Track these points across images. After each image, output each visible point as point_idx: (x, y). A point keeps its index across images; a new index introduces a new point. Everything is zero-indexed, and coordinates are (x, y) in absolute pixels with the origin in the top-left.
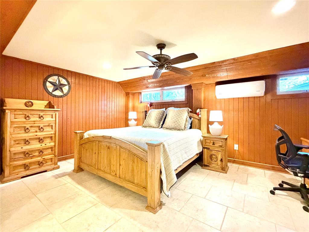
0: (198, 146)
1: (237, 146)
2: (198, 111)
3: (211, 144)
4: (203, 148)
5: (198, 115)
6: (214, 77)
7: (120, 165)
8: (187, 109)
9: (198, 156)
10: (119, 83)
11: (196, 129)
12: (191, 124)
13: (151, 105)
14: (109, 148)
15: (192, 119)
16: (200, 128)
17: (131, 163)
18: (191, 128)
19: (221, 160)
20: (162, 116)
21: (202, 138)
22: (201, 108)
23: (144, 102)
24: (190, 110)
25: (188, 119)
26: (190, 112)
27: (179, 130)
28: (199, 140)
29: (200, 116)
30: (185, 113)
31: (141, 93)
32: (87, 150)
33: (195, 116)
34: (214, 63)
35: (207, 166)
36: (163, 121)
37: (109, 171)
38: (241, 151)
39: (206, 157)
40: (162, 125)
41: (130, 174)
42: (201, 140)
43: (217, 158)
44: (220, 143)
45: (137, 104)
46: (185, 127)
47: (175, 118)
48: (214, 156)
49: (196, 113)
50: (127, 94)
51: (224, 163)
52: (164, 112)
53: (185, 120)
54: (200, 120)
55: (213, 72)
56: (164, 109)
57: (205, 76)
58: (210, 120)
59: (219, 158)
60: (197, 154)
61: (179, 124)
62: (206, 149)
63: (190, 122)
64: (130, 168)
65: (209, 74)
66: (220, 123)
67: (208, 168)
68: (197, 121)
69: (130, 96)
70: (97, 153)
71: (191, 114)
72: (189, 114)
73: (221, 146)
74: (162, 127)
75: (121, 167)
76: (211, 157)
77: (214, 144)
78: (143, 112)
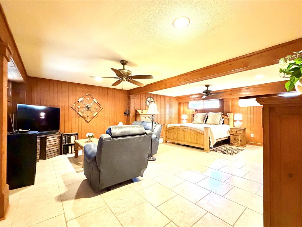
0: (227, 133)
1: (253, 134)
2: (228, 114)
3: (235, 132)
4: (230, 134)
5: (228, 117)
6: (237, 95)
7: (190, 137)
8: (220, 113)
9: (227, 138)
10: (175, 97)
11: (226, 124)
12: (223, 122)
13: (196, 110)
14: (184, 131)
15: (224, 119)
16: (229, 124)
17: (196, 136)
18: (223, 124)
19: (241, 141)
20: (205, 117)
21: (230, 129)
22: (229, 113)
23: (190, 109)
24: (222, 114)
25: (221, 119)
26: (223, 115)
27: (216, 125)
28: (228, 130)
29: (229, 117)
30: (219, 115)
31: (188, 103)
32: (170, 133)
33: (226, 117)
34: (237, 88)
35: (233, 144)
36: (205, 120)
37: (184, 140)
38: (255, 138)
39: (232, 140)
40: (205, 122)
41: (196, 140)
42: (229, 131)
43: (238, 139)
44: (240, 132)
45: (186, 109)
46: (219, 123)
47: (214, 118)
48: (236, 139)
49: (226, 116)
50: (180, 104)
51: (242, 142)
52: (206, 115)
53: (219, 119)
54: (229, 119)
55: (236, 92)
56: (206, 113)
57: (232, 94)
58: (234, 119)
59: (240, 140)
60: (227, 137)
61: (216, 121)
62: (232, 135)
63: (223, 121)
64: (196, 138)
65: (233, 93)
66: (241, 121)
67: (233, 145)
68: (227, 120)
69: (182, 104)
70: (177, 133)
71: (223, 116)
72: (221, 116)
73: (240, 133)
74: (205, 123)
75: (191, 138)
76: (235, 139)
77: (236, 132)
78: (191, 115)
